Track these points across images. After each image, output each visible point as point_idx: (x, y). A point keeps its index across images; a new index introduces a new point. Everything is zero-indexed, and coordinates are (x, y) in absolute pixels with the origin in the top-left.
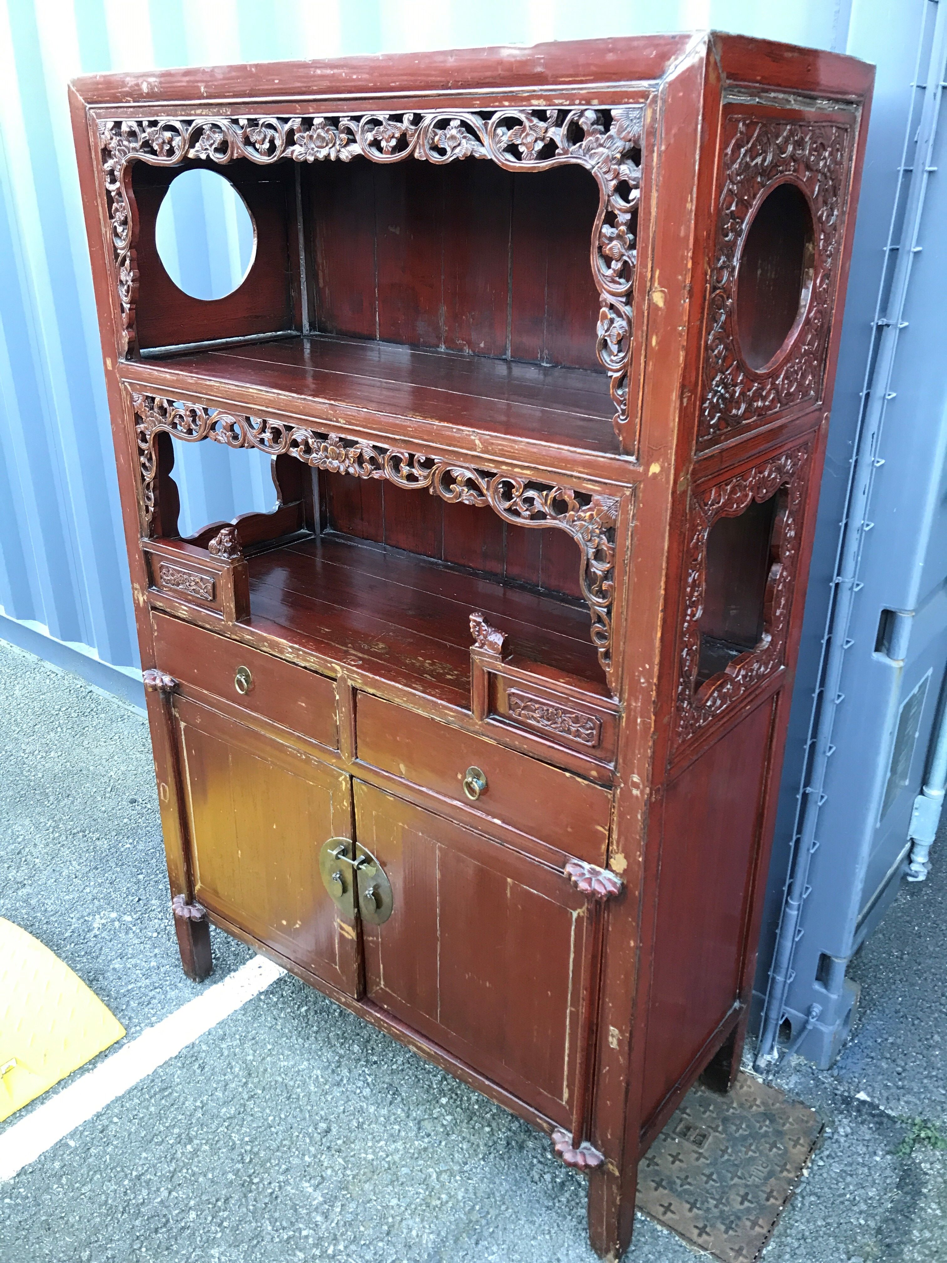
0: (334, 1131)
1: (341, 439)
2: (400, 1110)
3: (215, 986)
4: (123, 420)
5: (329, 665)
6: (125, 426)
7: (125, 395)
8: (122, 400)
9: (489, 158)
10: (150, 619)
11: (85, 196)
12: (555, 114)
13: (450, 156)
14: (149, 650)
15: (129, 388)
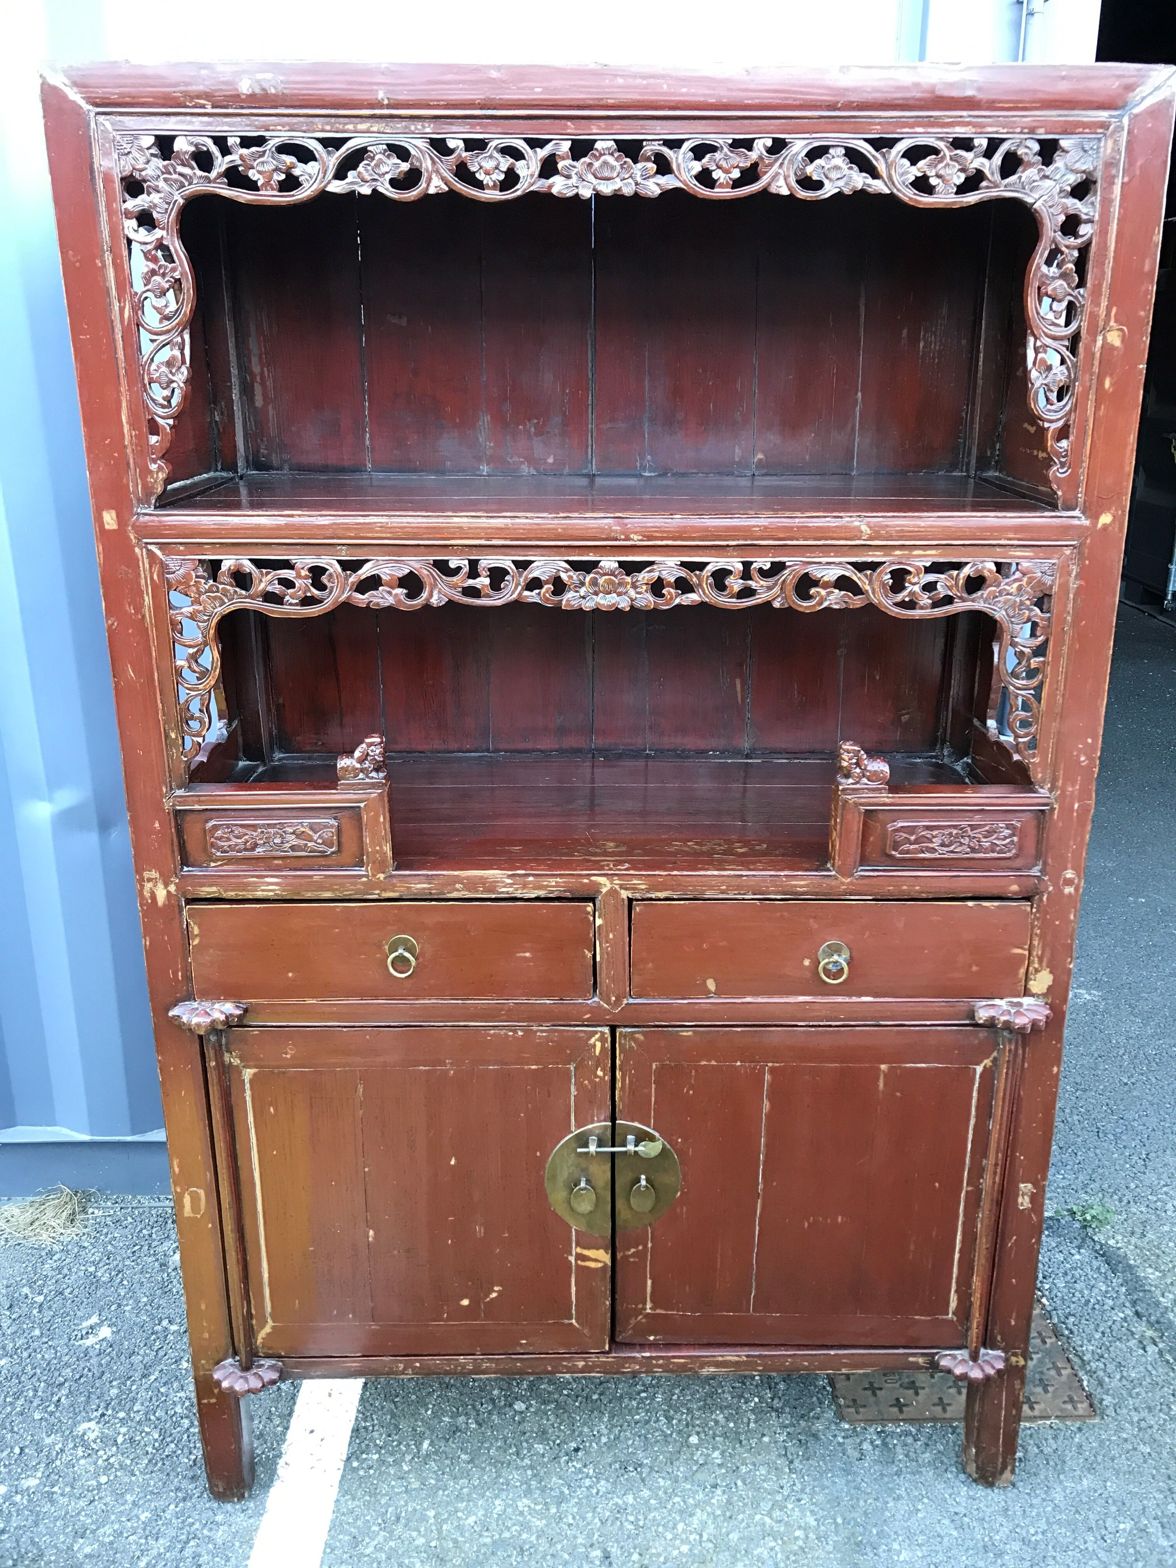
0: (614, 1550)
1: (621, 564)
2: (660, 1480)
3: (271, 1490)
4: (139, 608)
5: (586, 881)
6: (144, 616)
7: (147, 566)
8: (139, 574)
9: (888, 192)
10: (181, 922)
11: (71, 252)
12: (985, 143)
13: (829, 190)
14: (175, 974)
15: (158, 553)
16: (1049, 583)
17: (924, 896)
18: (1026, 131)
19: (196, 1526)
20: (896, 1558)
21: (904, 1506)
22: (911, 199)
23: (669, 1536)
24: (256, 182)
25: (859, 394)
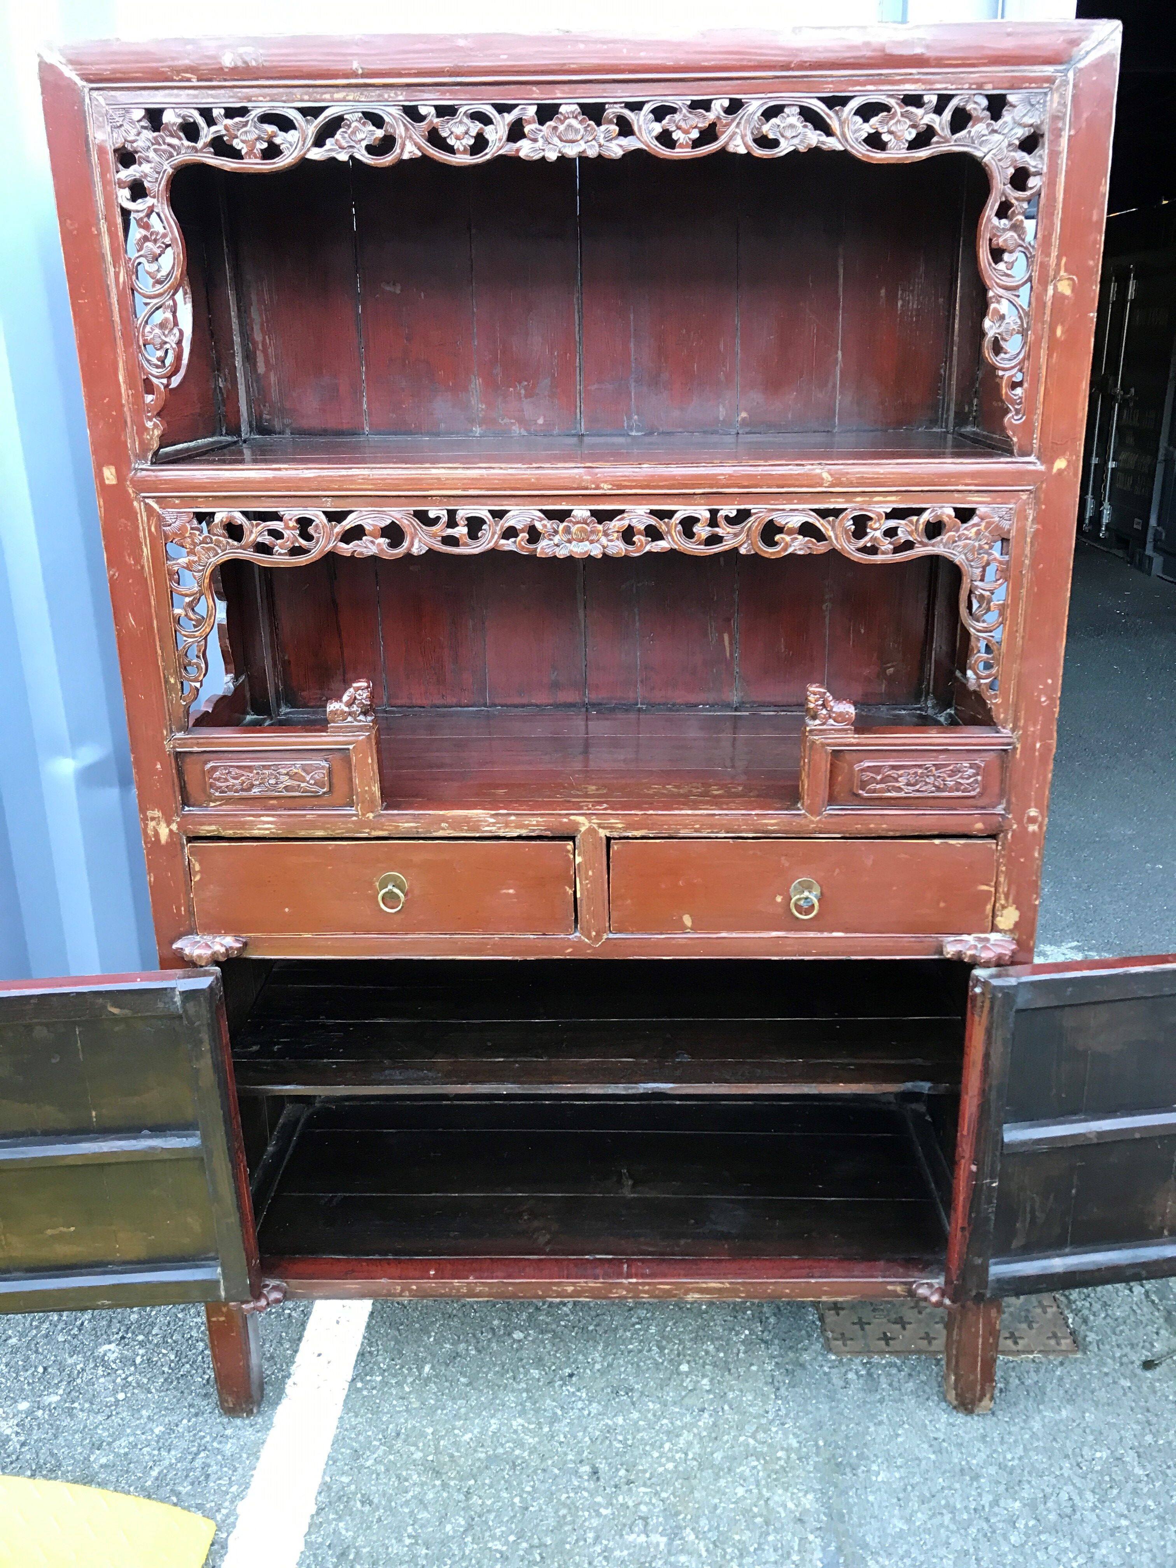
0: (602, 1466)
1: (594, 513)
2: (650, 1404)
3: (279, 1407)
4: (138, 558)
5: (565, 820)
6: (143, 567)
7: (145, 519)
8: (138, 527)
9: (842, 149)
10: (184, 858)
11: (69, 221)
12: (934, 99)
13: (784, 148)
14: (178, 909)
15: (155, 506)
16: (1007, 527)
17: (891, 834)
18: (974, 86)
19: (208, 1439)
20: (874, 1478)
21: (884, 1432)
22: (864, 155)
23: (656, 1454)
24: (240, 151)
25: (840, 353)
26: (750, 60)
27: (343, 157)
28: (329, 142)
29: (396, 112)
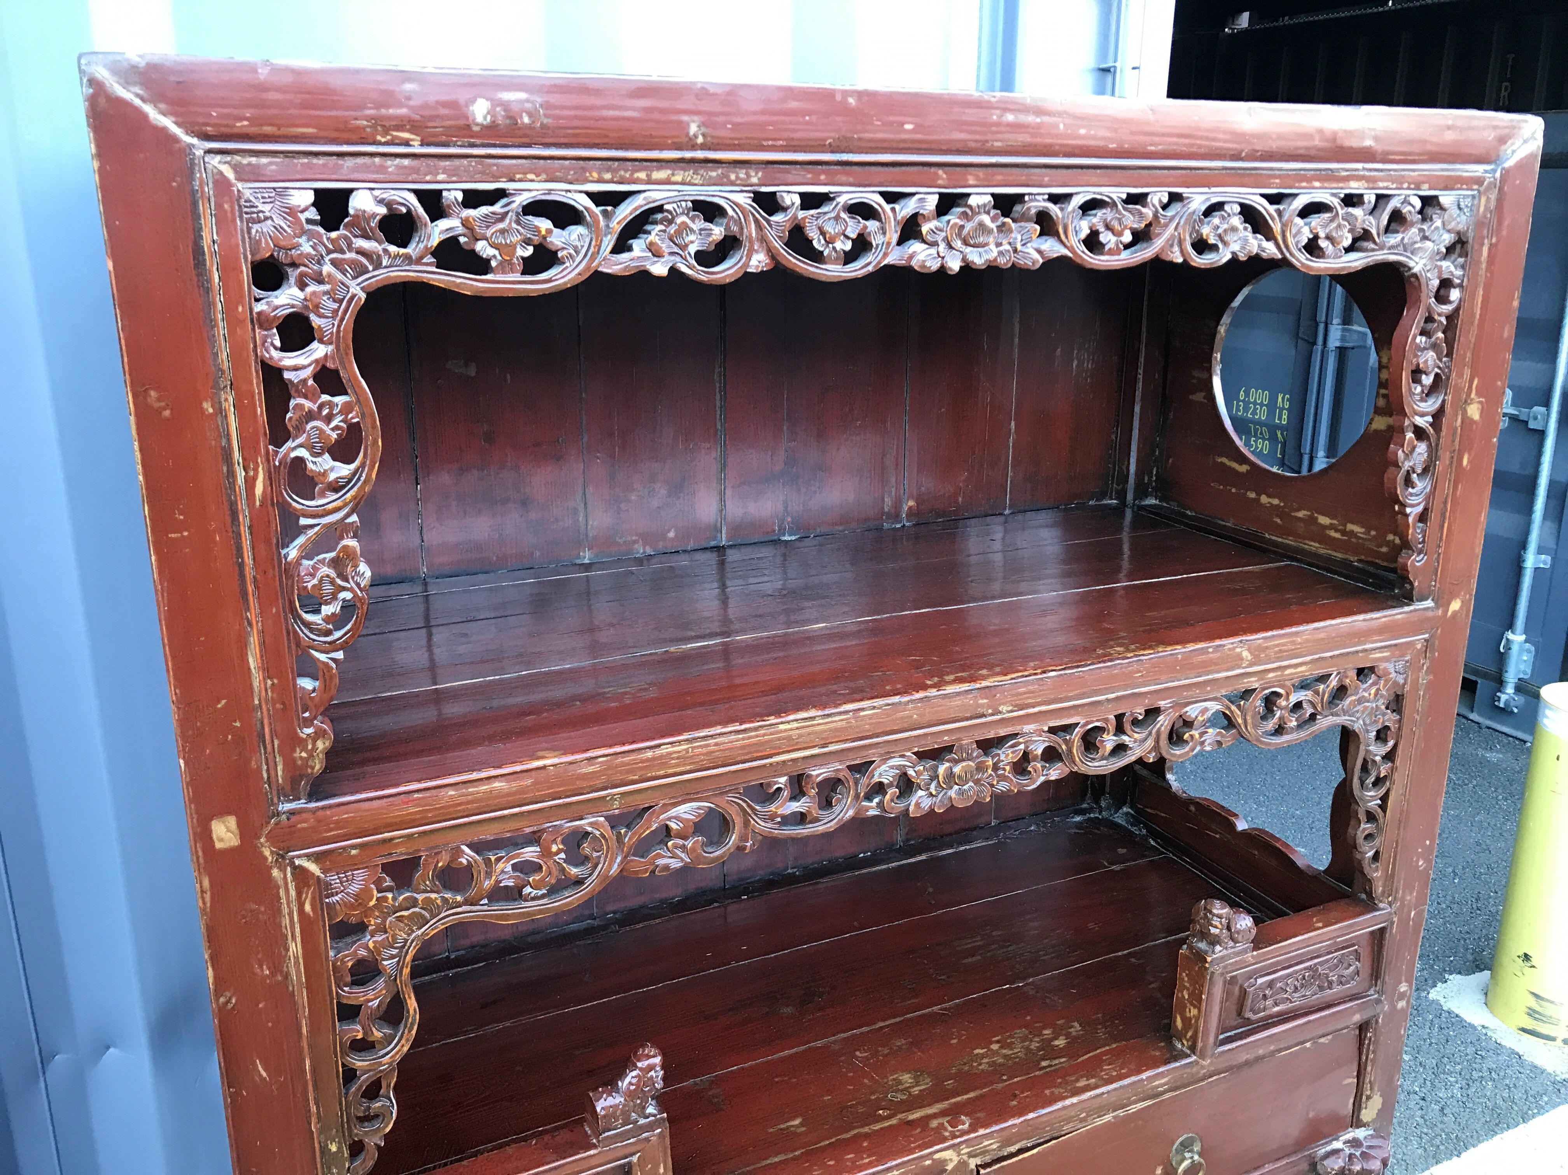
1: (981, 744)
4: (278, 963)
5: (928, 1162)
6: (287, 976)
7: (293, 893)
8: (279, 911)
9: (1280, 256)
12: (1373, 199)
15: (313, 868)
16: (1402, 682)
18: (1412, 186)
22: (1302, 264)
24: (488, 261)
25: (1013, 423)
26: (1200, 146)
27: (660, 269)
28: (638, 246)
29: (744, 199)
